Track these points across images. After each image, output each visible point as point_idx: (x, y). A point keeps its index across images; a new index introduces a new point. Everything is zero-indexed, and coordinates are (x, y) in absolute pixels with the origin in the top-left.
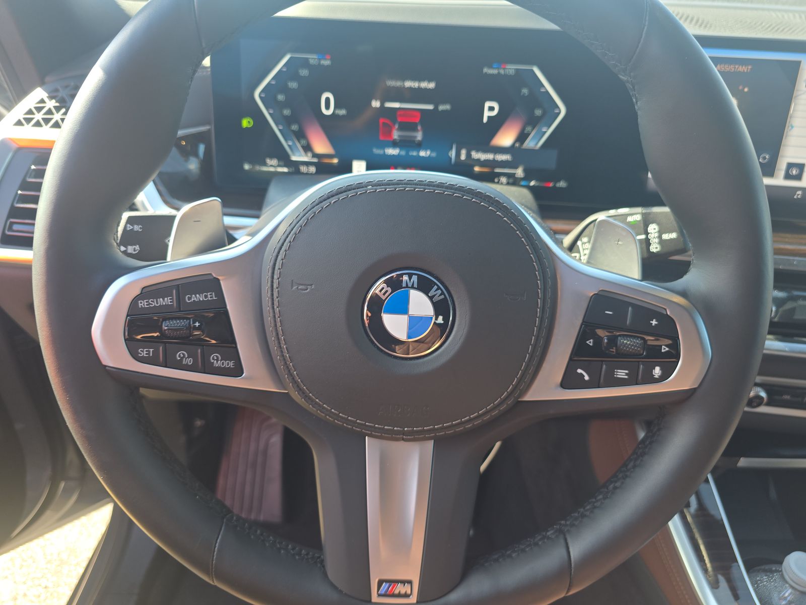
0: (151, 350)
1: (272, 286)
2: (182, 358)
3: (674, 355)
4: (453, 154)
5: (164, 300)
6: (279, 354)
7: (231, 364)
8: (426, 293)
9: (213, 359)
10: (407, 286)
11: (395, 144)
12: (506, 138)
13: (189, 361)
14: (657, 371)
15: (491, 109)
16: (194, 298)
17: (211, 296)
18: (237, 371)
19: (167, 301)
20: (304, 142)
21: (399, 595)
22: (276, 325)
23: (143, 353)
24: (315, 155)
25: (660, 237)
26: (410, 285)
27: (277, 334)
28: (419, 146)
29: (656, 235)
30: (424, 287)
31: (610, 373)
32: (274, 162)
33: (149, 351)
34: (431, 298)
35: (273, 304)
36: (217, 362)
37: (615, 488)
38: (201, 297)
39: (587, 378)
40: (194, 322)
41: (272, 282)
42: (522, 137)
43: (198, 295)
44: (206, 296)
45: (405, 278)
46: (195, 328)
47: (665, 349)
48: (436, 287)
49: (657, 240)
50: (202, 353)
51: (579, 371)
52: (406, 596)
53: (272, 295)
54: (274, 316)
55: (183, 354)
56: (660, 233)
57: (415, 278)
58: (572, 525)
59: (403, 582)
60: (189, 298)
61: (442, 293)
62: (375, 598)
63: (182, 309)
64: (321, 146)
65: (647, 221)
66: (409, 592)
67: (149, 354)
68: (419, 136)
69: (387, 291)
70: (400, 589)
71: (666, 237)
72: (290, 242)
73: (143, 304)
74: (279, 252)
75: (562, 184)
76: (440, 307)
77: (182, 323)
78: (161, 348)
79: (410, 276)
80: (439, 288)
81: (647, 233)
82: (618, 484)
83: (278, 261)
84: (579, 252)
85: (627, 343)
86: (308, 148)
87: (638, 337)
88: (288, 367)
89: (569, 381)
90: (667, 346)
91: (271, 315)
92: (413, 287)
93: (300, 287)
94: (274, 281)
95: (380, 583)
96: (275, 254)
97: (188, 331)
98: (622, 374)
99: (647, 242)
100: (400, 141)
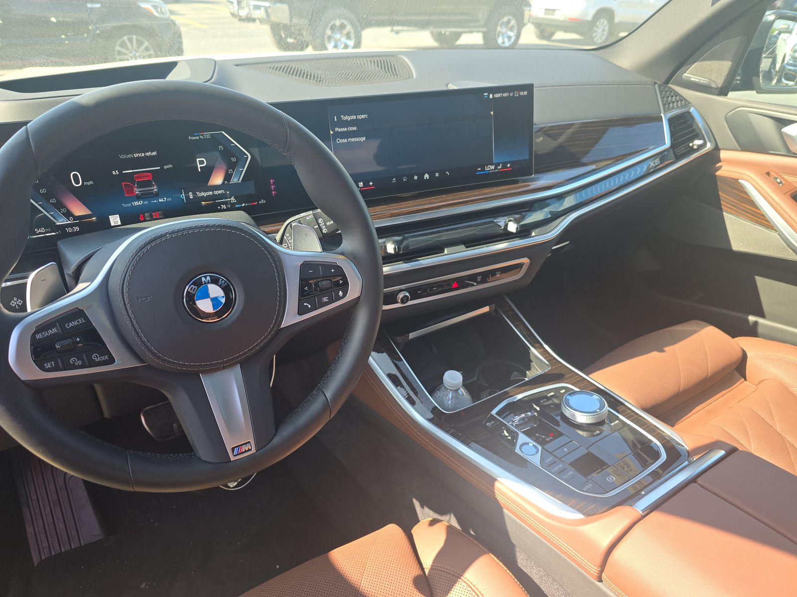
0: (53, 363)
1: (125, 303)
2: (74, 363)
3: (346, 283)
4: (183, 196)
5: (52, 330)
6: (139, 340)
7: (106, 357)
8: (217, 284)
9: (94, 357)
10: (205, 283)
11: (138, 198)
12: (217, 179)
13: (80, 363)
14: (341, 293)
15: (201, 162)
16: (71, 325)
17: (81, 321)
18: (111, 361)
19: (54, 330)
20: (63, 210)
22: (133, 325)
23: (48, 366)
24: (76, 218)
25: (325, 225)
26: (207, 282)
27: (135, 330)
28: (157, 195)
29: (323, 224)
30: (215, 281)
31: (320, 300)
32: (42, 230)
33: (52, 364)
34: (220, 286)
35: (128, 313)
36: (97, 358)
37: (339, 357)
38: (76, 323)
39: (310, 306)
40: (76, 339)
41: (124, 301)
42: (228, 177)
43: (73, 322)
44: (78, 322)
45: (203, 279)
46: (78, 343)
47: (341, 282)
48: (221, 279)
49: (325, 227)
50: (87, 356)
51: (305, 304)
52: (249, 450)
53: (126, 308)
54: (131, 320)
55: (74, 359)
56: (325, 222)
57: (208, 278)
58: (324, 384)
59: (246, 444)
60: (68, 326)
61: (226, 282)
62: (232, 458)
63: (65, 333)
64: (79, 210)
65: (316, 218)
66: (250, 448)
67: (52, 365)
68: (155, 189)
69: (195, 289)
70: (244, 448)
71: (328, 224)
72: (129, 276)
73: (39, 336)
74: (123, 283)
75: (263, 202)
76: (226, 290)
77: (68, 342)
78: (59, 360)
79: (205, 277)
80: (223, 280)
81: (318, 224)
83: (124, 288)
84: (286, 242)
85: (325, 284)
86: (68, 214)
87: (328, 280)
88: (147, 347)
89: (301, 311)
90: (341, 280)
91: (128, 319)
92: (208, 283)
93: (143, 299)
94: (125, 300)
95: (233, 449)
96: (121, 285)
97: (74, 346)
98: (325, 299)
99: (321, 229)
100: (141, 195)
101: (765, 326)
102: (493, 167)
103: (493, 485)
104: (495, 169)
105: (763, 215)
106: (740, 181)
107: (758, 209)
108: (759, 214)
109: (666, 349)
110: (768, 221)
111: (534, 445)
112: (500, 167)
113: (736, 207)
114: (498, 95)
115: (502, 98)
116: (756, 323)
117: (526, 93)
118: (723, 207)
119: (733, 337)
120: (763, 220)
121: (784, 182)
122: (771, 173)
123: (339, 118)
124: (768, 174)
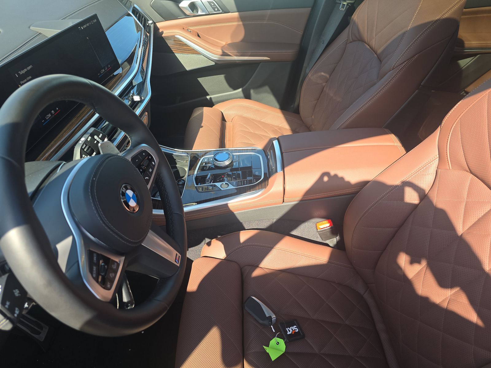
13: (113, 274)
17: (95, 255)
18: (118, 263)
21: (179, 258)
25: (99, 138)
29: (98, 138)
31: (149, 172)
34: (129, 189)
39: (148, 178)
47: (150, 158)
49: (99, 139)
51: (146, 178)
56: (98, 137)
58: (171, 210)
62: (178, 265)
70: (178, 257)
71: (100, 137)
82: (166, 194)
95: (176, 261)
98: (150, 170)
101: (214, 98)
102: (103, 70)
103: (228, 207)
104: (105, 71)
105: (193, 49)
106: (175, 36)
107: (189, 47)
108: (191, 49)
109: (202, 125)
110: (196, 51)
111: (225, 183)
112: (106, 69)
113: (178, 49)
114: (85, 26)
115: (87, 27)
116: (211, 98)
117: (95, 20)
118: (174, 51)
119: (212, 107)
120: (194, 51)
121: (191, 31)
122: (184, 28)
123: (19, 74)
124: (183, 29)
